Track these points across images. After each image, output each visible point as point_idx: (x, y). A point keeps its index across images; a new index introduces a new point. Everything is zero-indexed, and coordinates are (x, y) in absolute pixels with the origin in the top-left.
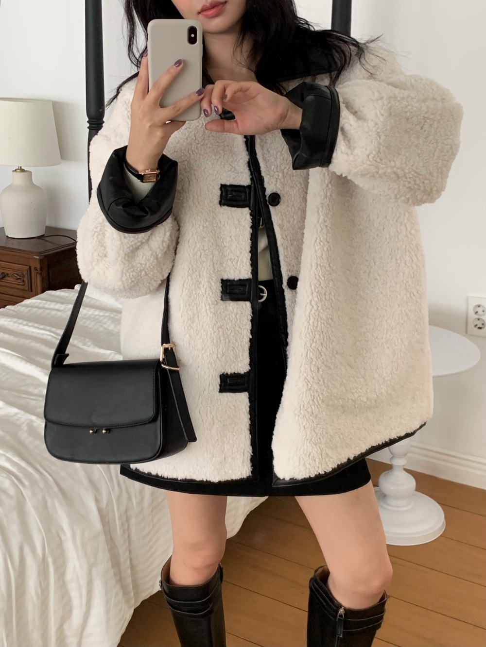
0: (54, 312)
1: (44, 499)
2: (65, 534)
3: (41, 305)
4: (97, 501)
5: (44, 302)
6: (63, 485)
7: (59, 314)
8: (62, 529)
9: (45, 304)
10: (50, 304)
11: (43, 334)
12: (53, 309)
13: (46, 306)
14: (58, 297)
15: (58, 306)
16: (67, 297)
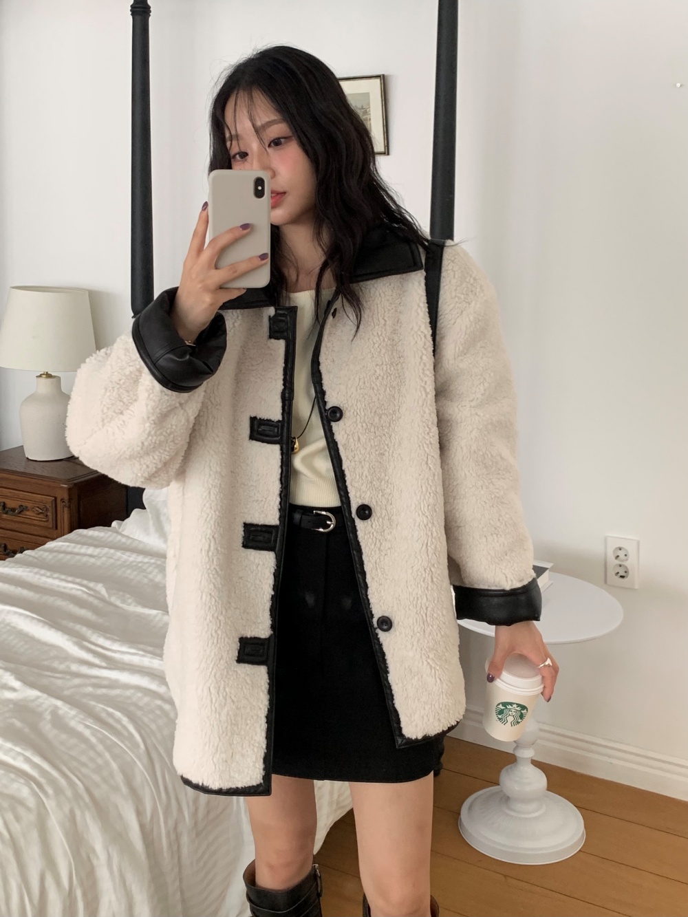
0: (85, 559)
1: (72, 812)
2: (98, 858)
3: (70, 549)
4: (139, 813)
5: (73, 545)
6: (97, 793)
7: (92, 560)
8: (94, 851)
9: (74, 548)
10: (81, 548)
11: (72, 589)
12: (85, 555)
13: (76, 550)
14: (91, 537)
15: (90, 550)
16: (102, 537)
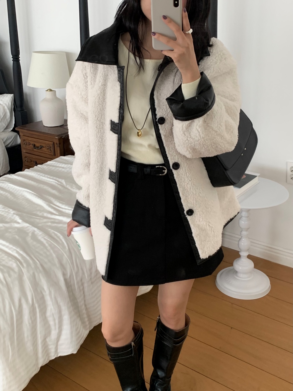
0: (60, 169)
1: (34, 273)
2: (45, 292)
3: (55, 165)
4: (64, 275)
5: (57, 163)
6: (45, 266)
7: (63, 170)
8: (44, 289)
9: (57, 164)
10: (60, 164)
11: (52, 181)
12: (61, 167)
13: (58, 165)
14: (65, 160)
15: (63, 165)
16: (70, 160)
